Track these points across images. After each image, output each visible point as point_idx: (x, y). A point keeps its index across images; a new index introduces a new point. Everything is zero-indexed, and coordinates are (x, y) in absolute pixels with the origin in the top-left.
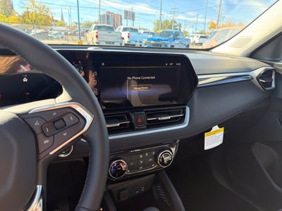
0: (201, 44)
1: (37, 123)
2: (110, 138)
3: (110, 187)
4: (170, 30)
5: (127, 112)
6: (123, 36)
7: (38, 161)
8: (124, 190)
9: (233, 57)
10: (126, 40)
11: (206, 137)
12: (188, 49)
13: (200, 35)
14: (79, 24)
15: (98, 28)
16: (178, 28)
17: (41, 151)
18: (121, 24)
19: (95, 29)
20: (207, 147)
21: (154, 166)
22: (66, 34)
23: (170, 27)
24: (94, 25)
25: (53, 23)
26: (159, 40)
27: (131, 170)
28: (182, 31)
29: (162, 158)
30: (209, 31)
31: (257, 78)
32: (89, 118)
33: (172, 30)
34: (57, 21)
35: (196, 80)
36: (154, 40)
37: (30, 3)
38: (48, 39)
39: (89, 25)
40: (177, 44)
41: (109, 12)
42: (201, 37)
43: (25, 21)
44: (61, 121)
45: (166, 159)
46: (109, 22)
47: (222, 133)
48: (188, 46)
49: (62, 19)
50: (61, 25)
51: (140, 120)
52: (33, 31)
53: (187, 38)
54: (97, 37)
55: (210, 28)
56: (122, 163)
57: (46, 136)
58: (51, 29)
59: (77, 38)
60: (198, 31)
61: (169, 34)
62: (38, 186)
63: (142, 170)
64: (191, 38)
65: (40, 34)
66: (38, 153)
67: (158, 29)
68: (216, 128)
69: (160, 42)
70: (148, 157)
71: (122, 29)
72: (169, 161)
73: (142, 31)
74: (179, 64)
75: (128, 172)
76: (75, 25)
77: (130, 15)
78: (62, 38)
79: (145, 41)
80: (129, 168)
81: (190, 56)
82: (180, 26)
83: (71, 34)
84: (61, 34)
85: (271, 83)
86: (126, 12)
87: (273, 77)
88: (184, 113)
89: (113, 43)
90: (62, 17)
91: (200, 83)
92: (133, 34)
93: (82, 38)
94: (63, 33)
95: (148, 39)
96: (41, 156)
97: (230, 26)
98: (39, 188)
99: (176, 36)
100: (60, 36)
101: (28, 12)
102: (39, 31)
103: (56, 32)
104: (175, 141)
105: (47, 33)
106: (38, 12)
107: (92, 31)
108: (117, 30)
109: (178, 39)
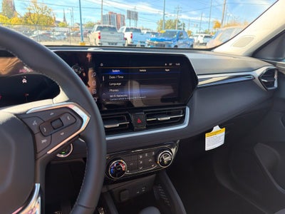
0: (206, 44)
1: (35, 123)
2: (108, 139)
3: (111, 187)
4: (174, 30)
5: (127, 112)
6: (125, 37)
7: (36, 159)
8: (125, 190)
9: (235, 56)
10: (129, 41)
11: (206, 138)
12: (191, 49)
13: (204, 35)
14: (82, 25)
15: (100, 28)
16: (182, 27)
17: (38, 150)
18: (124, 25)
19: (97, 30)
20: (208, 148)
21: (154, 167)
22: (69, 35)
23: (174, 27)
24: (97, 26)
25: (55, 24)
26: (162, 40)
27: (131, 170)
28: (186, 31)
29: (162, 159)
30: (214, 31)
31: (259, 78)
32: (86, 118)
33: (176, 30)
34: (59, 22)
35: (197, 81)
36: (158, 40)
37: (32, 4)
38: (50, 41)
39: (91, 26)
40: (180, 44)
41: (112, 13)
42: (206, 37)
43: (27, 23)
44: (58, 121)
45: (166, 159)
46: (111, 23)
47: (224, 133)
48: (192, 46)
49: (65, 20)
50: (63, 26)
51: (139, 121)
52: (35, 33)
53: (191, 37)
54: (99, 37)
55: (215, 28)
56: (122, 163)
57: (44, 136)
58: (54, 31)
59: (80, 39)
60: (203, 31)
61: (172, 34)
62: (36, 184)
63: (142, 170)
64: (195, 38)
65: (42, 35)
66: (36, 152)
67: (161, 29)
68: (217, 128)
69: (164, 43)
70: (148, 158)
71: (125, 30)
72: (169, 162)
73: (145, 32)
74: (179, 64)
75: (128, 173)
76: (78, 26)
77: (133, 15)
78: (65, 38)
79: (148, 41)
80: (129, 168)
81: (190, 56)
82: (184, 26)
83: (73, 36)
84: (63, 35)
85: (273, 83)
86: (129, 12)
87: (276, 77)
88: (184, 113)
89: (116, 44)
90: (64, 18)
91: (200, 83)
92: (136, 34)
93: (85, 39)
94: (65, 34)
95: (153, 40)
96: (39, 155)
97: (235, 25)
98: (38, 186)
99: (180, 36)
100: (63, 37)
101: (30, 13)
102: (41, 32)
103: (57, 34)
104: (175, 142)
105: (49, 34)
106: (40, 13)
107: (95, 32)
108: (119, 31)
109: (182, 39)
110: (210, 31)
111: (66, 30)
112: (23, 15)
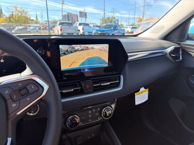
0: (133, 32)
1: (7, 92)
2: (63, 101)
3: (69, 135)
4: (111, 24)
5: (79, 81)
6: (79, 29)
7: (8, 119)
8: (80, 136)
9: (152, 39)
10: (81, 32)
11: (136, 96)
12: (123, 36)
13: (131, 27)
14: (48, 21)
15: (61, 24)
16: (117, 22)
17: (10, 112)
18: (78, 21)
19: (59, 25)
20: (137, 103)
21: (99, 119)
22: (40, 29)
23: (111, 22)
24: (59, 22)
25: (30, 22)
26: (103, 31)
27: (83, 122)
28: (119, 24)
29: (105, 113)
30: (138, 24)
31: (169, 53)
32: (46, 87)
33: (113, 24)
34: (33, 20)
35: (127, 57)
36: (100, 31)
37: (14, 9)
38: (27, 33)
39: (55, 22)
40: (116, 33)
41: (69, 13)
42: (133, 28)
43: (10, 21)
44: (25, 90)
45: (108, 113)
46: (69, 20)
47: (147, 92)
48: (123, 34)
49: (37, 19)
50: (36, 23)
51: (88, 86)
52: (16, 28)
53: (123, 28)
54: (61, 30)
55: (138, 22)
56: (76, 117)
57: (14, 101)
58: (29, 26)
59: (47, 31)
60: (130, 24)
61: (110, 26)
62: (9, 139)
63: (91, 122)
64: (126, 29)
66: (7, 114)
67: (103, 24)
68: (142, 89)
69: (105, 32)
70: (96, 112)
71: (78, 24)
72: (110, 114)
73: (92, 25)
75: (81, 124)
76: (46, 22)
77: (84, 15)
78: (37, 31)
79: (94, 32)
80: (81, 120)
81: (122, 40)
82: (118, 21)
83: (43, 29)
84: (36, 29)
85: (179, 57)
86: (81, 13)
87: (180, 52)
88: (120, 79)
89: (73, 34)
91: (129, 59)
92: (86, 27)
93: (51, 31)
94: (37, 28)
95: (97, 30)
96: (11, 116)
97: (151, 20)
98: (9, 140)
99: (115, 28)
100: (35, 30)
101: (13, 15)
102: (20, 28)
103: (32, 28)
104: (114, 100)
105: (27, 28)
106: (20, 14)
107: (58, 26)
108: (74, 25)
109: (117, 29)
110: (136, 24)
111: (38, 25)
112: (7, 16)
